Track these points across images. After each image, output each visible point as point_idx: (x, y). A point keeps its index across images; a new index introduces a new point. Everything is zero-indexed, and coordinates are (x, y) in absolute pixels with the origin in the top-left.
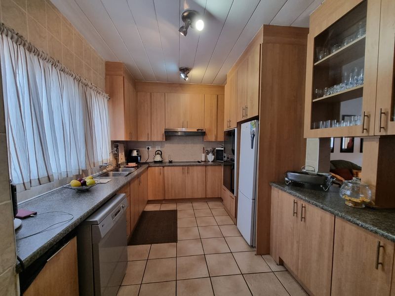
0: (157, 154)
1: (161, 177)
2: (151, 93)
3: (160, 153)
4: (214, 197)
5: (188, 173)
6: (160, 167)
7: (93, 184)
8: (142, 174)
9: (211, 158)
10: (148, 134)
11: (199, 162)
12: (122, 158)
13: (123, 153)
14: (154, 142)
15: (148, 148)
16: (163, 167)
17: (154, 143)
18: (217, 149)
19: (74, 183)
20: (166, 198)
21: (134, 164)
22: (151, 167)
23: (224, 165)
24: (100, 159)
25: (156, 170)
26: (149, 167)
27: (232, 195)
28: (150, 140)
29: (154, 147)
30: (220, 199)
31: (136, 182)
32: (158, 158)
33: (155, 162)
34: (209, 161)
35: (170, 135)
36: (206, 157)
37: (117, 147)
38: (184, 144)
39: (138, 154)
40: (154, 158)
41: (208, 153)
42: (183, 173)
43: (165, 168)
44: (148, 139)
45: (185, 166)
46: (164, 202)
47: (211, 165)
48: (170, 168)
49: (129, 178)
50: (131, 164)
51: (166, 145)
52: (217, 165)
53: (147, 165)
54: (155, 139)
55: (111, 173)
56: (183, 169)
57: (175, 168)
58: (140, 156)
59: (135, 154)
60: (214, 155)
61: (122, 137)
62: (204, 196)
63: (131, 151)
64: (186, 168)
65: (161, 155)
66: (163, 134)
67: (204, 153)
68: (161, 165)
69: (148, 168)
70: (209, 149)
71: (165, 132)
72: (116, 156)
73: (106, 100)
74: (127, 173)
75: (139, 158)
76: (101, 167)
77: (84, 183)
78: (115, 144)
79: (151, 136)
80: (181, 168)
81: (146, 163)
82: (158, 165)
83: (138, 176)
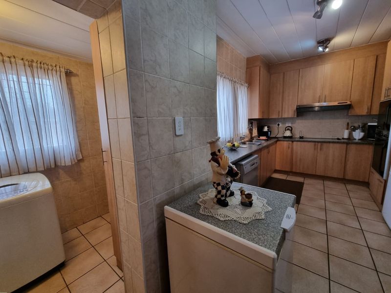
0: (287, 130)
1: (289, 151)
2: (284, 73)
3: (290, 128)
4: (357, 179)
5: (321, 149)
6: (288, 142)
7: (238, 147)
8: (272, 146)
9: (358, 135)
10: (279, 112)
11: (338, 139)
12: (255, 132)
13: (256, 129)
14: (284, 118)
15: (278, 125)
16: (293, 142)
17: (285, 120)
18: (369, 124)
19: (229, 145)
20: (294, 170)
21: (264, 138)
22: (280, 141)
23: (375, 144)
24: (241, 132)
25: (285, 144)
26: (278, 141)
27: (380, 178)
28: (280, 117)
29: (284, 123)
30: (366, 184)
31: (266, 151)
32: (288, 134)
33: (285, 137)
34: (355, 139)
35: (303, 111)
36: (350, 134)
37: (252, 123)
38: (319, 119)
39: (268, 130)
40: (283, 134)
41: (354, 129)
42: (315, 149)
43: (295, 143)
44: (279, 116)
45: (318, 142)
46: (291, 174)
47: (356, 143)
48: (299, 143)
49: (261, 146)
50: (262, 138)
51: (297, 121)
52: (366, 144)
53: (276, 140)
54: (285, 116)
55: (247, 142)
56: (315, 145)
57: (306, 143)
58: (271, 132)
59: (266, 129)
60: (363, 131)
61: (256, 115)
62: (341, 177)
63: (263, 127)
64: (319, 144)
65: (291, 131)
66: (295, 111)
67: (347, 129)
68: (290, 140)
69: (276, 142)
70: (356, 125)
71: (297, 108)
72: (251, 131)
73: (246, 88)
74: (259, 143)
75: (269, 133)
76: (241, 138)
77: (234, 145)
78: (251, 121)
79: (282, 113)
80: (313, 144)
81: (275, 138)
82: (287, 140)
83: (267, 147)
